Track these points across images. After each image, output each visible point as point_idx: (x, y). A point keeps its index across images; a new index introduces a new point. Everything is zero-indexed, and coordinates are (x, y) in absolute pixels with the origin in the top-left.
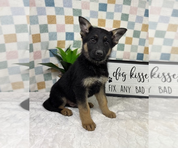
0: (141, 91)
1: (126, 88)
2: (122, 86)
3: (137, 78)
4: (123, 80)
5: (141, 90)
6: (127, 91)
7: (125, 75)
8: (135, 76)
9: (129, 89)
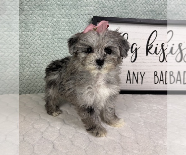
0: (163, 80)
1: (136, 76)
2: (129, 72)
3: (159, 55)
4: (132, 61)
5: (164, 77)
6: (137, 81)
7: (136, 49)
8: (154, 50)
9: (142, 77)
